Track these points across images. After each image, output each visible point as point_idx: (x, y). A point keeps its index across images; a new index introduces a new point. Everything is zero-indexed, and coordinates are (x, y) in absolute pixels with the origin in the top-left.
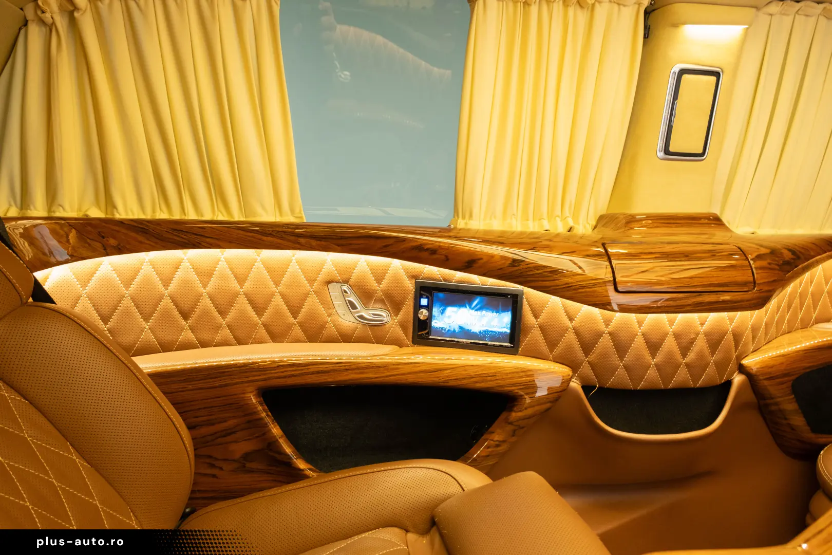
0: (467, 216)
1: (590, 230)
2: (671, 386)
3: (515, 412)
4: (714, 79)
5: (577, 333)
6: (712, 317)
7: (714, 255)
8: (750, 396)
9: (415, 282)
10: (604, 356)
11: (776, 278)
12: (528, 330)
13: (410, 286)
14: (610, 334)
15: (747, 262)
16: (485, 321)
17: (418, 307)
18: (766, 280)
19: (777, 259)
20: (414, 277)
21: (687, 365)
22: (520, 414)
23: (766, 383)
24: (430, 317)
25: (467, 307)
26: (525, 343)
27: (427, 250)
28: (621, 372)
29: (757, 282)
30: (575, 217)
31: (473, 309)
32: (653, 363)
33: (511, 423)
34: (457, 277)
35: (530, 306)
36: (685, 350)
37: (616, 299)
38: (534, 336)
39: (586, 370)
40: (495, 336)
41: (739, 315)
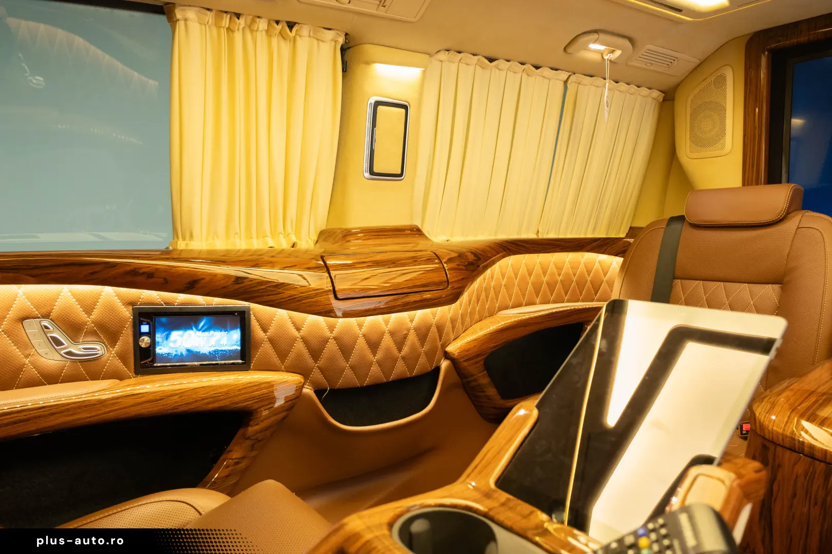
0: (188, 237)
1: (312, 245)
2: (392, 378)
3: (252, 426)
4: (403, 111)
5: (305, 341)
6: (420, 315)
7: (416, 261)
8: (455, 378)
9: (133, 309)
10: (332, 359)
11: (463, 277)
12: (258, 345)
13: (127, 313)
14: (335, 338)
15: (441, 265)
16: (213, 341)
17: (138, 334)
18: (457, 279)
19: (463, 260)
20: (132, 303)
21: (403, 358)
22: (256, 428)
23: (465, 364)
24: (153, 344)
25: (194, 329)
26: (256, 358)
27: (143, 273)
28: (348, 372)
29: (450, 281)
30: (298, 233)
31: (199, 330)
32: (375, 360)
33: (249, 438)
34: (180, 298)
35: (258, 321)
36: (400, 345)
37: (338, 306)
38: (266, 350)
39: (317, 375)
40: (225, 355)
41: (439, 310)
